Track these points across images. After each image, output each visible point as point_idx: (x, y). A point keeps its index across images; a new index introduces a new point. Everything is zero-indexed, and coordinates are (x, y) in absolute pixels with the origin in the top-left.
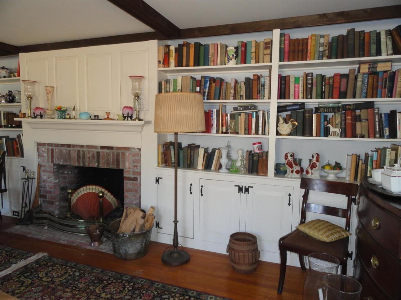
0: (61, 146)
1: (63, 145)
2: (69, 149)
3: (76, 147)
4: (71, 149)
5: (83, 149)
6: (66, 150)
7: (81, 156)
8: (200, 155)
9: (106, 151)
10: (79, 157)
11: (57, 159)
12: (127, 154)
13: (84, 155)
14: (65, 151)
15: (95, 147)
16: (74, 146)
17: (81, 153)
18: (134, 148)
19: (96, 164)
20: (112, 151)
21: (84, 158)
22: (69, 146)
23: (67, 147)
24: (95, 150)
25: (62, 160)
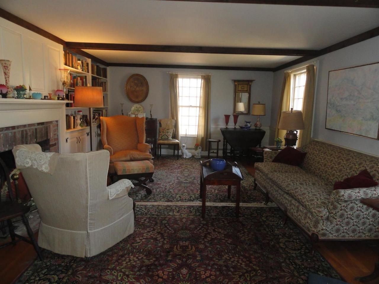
0: (6, 130)
1: (7, 128)
2: (14, 131)
3: (20, 127)
4: (16, 130)
5: (25, 129)
6: (11, 132)
7: (24, 136)
8: (76, 120)
9: (41, 126)
10: (22, 137)
11: (2, 146)
12: (51, 126)
13: (27, 134)
14: (10, 134)
15: (33, 125)
16: (18, 127)
17: (24, 132)
18: (54, 121)
19: (35, 140)
20: (44, 126)
21: (26, 137)
22: (13, 128)
23: (12, 130)
24: (34, 127)
25: (8, 146)
